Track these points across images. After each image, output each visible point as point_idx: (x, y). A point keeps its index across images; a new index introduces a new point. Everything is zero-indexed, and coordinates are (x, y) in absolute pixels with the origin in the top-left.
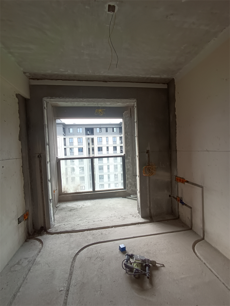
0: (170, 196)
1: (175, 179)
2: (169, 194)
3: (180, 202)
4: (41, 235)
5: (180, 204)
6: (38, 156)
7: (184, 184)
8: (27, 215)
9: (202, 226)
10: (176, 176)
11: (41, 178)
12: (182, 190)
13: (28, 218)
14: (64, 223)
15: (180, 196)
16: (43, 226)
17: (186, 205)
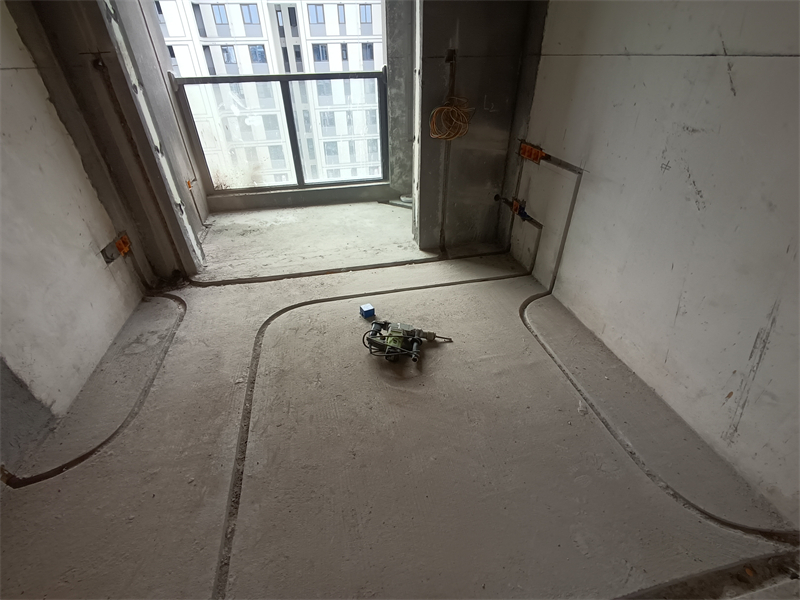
0: (497, 198)
1: (516, 151)
2: (497, 191)
3: (520, 214)
4: (178, 289)
5: (518, 218)
6: (95, 63)
7: (539, 164)
8: (125, 243)
9: (553, 266)
10: (523, 141)
11: (131, 140)
12: (530, 179)
13: (130, 252)
14: (230, 263)
15: (520, 197)
16: (177, 268)
17: (531, 220)
